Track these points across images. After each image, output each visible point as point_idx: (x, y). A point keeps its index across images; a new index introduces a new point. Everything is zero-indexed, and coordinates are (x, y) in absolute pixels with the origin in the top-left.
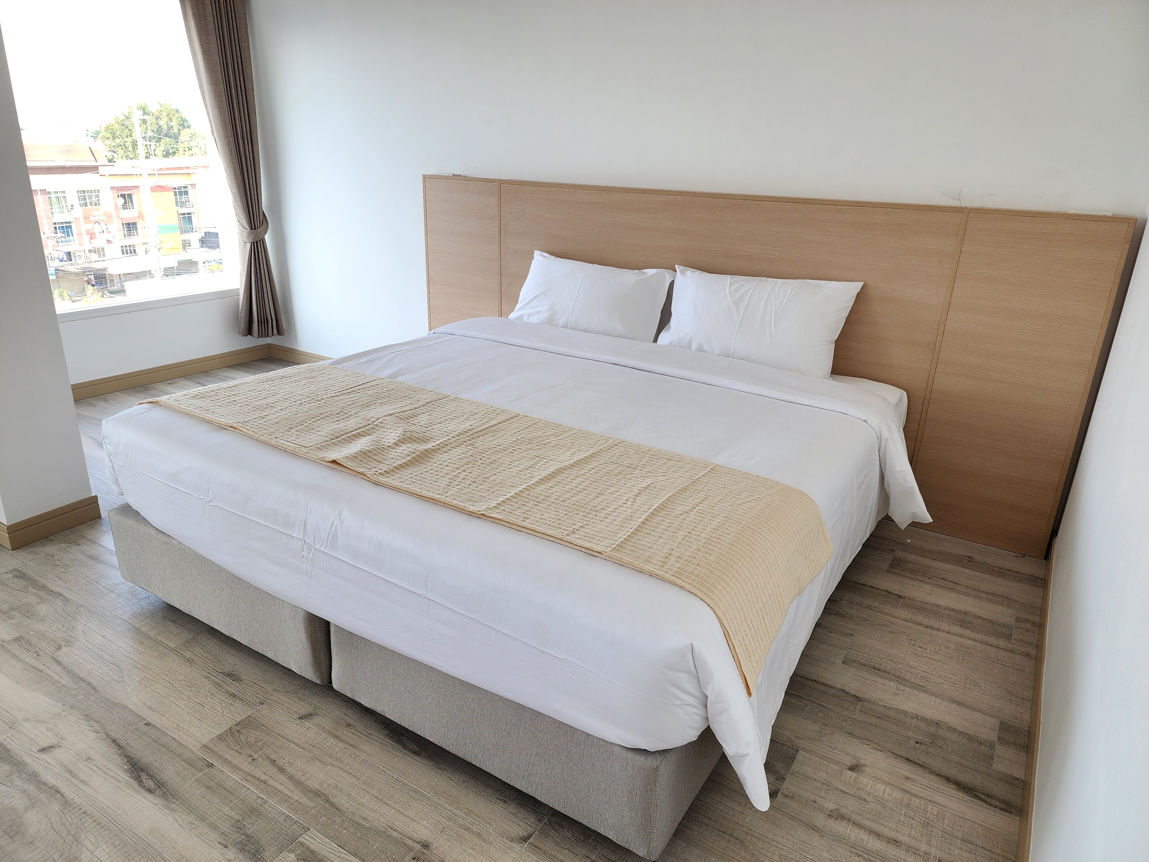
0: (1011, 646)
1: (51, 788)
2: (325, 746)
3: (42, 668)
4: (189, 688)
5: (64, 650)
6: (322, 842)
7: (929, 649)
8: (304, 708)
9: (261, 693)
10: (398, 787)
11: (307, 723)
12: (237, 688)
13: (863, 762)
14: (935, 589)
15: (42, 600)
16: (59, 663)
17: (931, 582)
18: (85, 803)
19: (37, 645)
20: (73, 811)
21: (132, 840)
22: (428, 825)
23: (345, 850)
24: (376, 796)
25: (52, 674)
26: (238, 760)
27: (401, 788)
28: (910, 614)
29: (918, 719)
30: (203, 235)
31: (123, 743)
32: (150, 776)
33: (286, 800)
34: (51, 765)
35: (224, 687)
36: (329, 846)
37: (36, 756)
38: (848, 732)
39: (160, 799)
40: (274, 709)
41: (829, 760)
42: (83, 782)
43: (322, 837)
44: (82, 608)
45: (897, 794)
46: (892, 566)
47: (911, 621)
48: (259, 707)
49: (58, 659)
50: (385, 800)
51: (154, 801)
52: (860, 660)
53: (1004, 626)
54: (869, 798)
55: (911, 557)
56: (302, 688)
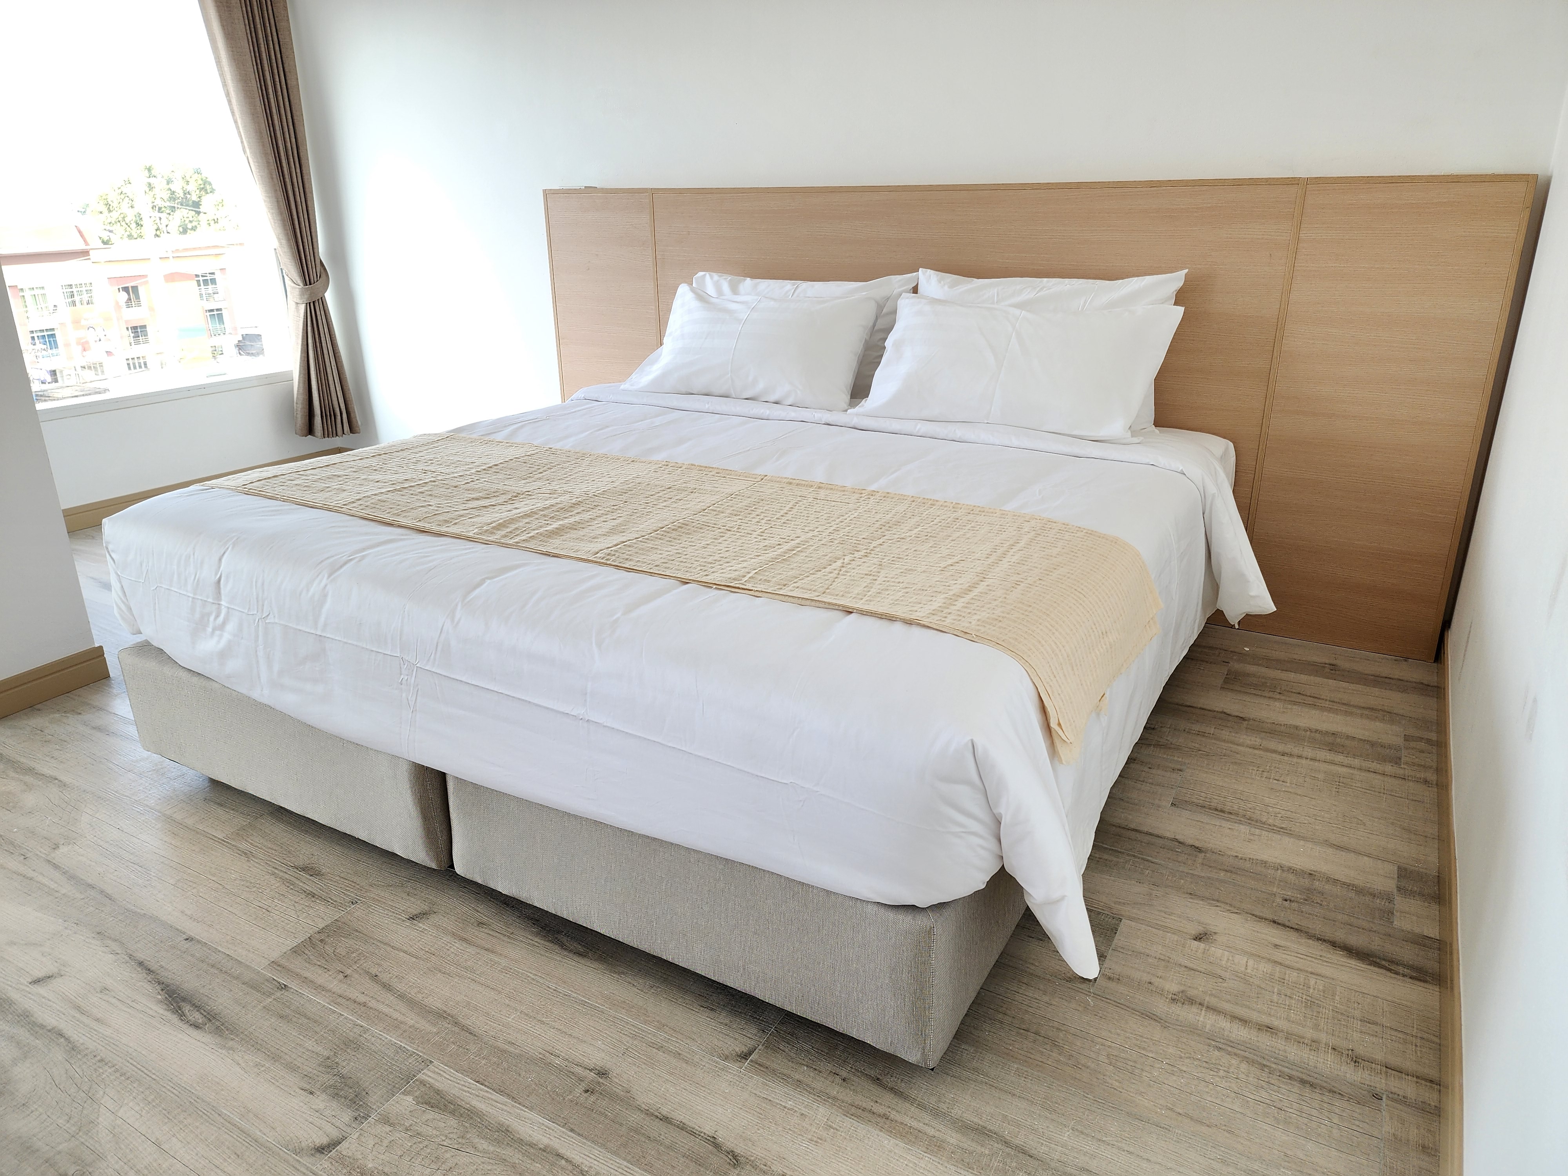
0: (1401, 772)
1: (49, 1031)
2: (449, 952)
3: (31, 874)
4: (247, 889)
5: (63, 849)
6: (452, 1079)
7: (1289, 782)
8: (415, 906)
9: (351, 890)
10: (557, 999)
11: (421, 925)
12: (316, 885)
13: (1213, 929)
14: (1290, 706)
15: (29, 787)
16: (56, 867)
17: (1283, 698)
18: (101, 1047)
19: (23, 845)
20: (85, 1060)
21: (173, 1093)
22: (603, 1046)
23: (485, 1086)
24: (527, 1012)
25: (45, 881)
26: (322, 978)
27: (561, 1001)
28: (1258, 740)
29: (1283, 870)
30: (241, 339)
31: (154, 967)
32: (196, 1007)
33: (396, 1026)
34: (50, 1001)
35: (298, 884)
36: (463, 1083)
37: (28, 989)
38: (1188, 892)
39: (212, 1036)
40: (372, 909)
41: (1165, 929)
42: (97, 1020)
43: (450, 1072)
44: (88, 794)
45: (1265, 967)
46: (1227, 681)
47: (1261, 747)
48: (350, 907)
49: (54, 862)
50: (539, 1017)
51: (203, 1040)
52: (1195, 801)
53: (1390, 747)
54: (1227, 975)
55: (1252, 669)
56: (411, 880)
